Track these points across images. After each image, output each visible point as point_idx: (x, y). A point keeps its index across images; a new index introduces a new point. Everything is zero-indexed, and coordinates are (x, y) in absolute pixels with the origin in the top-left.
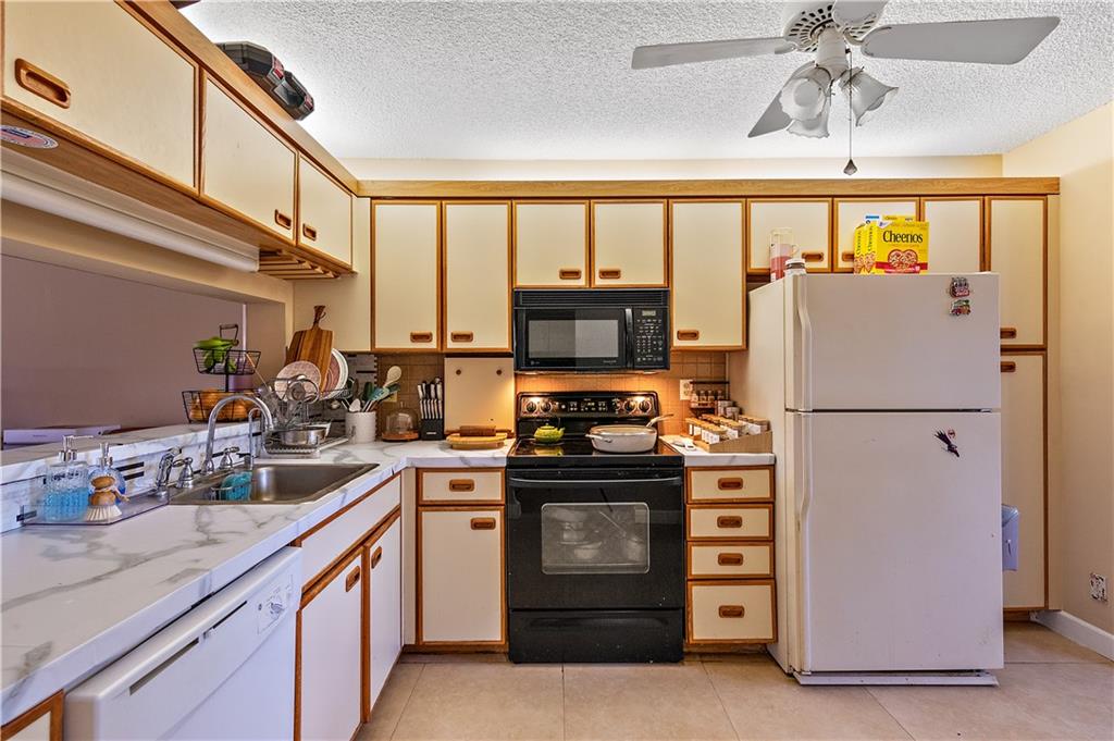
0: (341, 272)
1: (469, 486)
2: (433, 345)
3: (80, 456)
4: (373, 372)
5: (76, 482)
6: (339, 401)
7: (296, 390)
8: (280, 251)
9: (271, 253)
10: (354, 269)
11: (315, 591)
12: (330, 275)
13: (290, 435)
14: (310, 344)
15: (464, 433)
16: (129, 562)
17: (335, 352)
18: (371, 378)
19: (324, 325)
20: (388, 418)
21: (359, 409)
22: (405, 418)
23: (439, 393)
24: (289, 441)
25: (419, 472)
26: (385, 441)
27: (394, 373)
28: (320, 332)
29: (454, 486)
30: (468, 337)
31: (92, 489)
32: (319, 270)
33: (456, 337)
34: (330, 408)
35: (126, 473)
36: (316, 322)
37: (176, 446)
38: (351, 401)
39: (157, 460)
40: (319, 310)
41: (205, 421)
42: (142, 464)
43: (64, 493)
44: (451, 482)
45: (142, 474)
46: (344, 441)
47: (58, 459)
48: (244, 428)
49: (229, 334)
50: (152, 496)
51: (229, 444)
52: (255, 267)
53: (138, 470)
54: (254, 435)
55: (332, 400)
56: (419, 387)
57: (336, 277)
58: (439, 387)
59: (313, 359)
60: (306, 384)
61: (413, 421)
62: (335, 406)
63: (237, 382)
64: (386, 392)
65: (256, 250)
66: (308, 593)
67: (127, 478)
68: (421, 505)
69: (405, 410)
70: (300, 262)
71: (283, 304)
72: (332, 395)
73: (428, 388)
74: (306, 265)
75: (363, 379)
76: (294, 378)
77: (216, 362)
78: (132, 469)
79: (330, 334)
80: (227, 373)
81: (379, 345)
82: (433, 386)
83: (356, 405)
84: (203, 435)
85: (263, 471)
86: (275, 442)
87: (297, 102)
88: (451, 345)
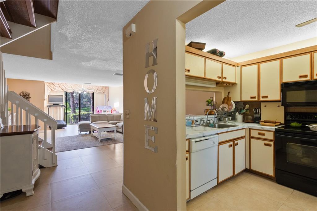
0: (233, 84)
1: (264, 135)
2: (256, 99)
3: (191, 117)
4: (242, 106)
5: (190, 121)
6: (234, 112)
7: (223, 109)
8: (219, 82)
9: (218, 83)
10: (236, 83)
11: (222, 144)
12: (231, 85)
13: (222, 118)
14: (227, 100)
15: (265, 122)
16: (195, 130)
17: (232, 102)
18: (242, 108)
19: (230, 96)
20: (246, 117)
21: (238, 114)
22: (250, 117)
23: (259, 111)
24: (222, 120)
25: (250, 129)
26: (245, 122)
27: (247, 106)
28: (229, 97)
29: (259, 134)
30: (267, 97)
31: (192, 122)
32: (228, 85)
33: (263, 97)
34: (232, 114)
35: (196, 121)
36: (228, 95)
37: (203, 118)
38: (236, 112)
39: (200, 120)
40: (229, 93)
41: (207, 114)
42: (198, 120)
43: (189, 122)
44: (258, 133)
45: (198, 122)
46: (234, 121)
47: (188, 117)
48: (213, 116)
49: (211, 99)
50: (199, 125)
51: (211, 119)
52: (215, 86)
53: (197, 121)
54: (215, 118)
55: (232, 112)
56: (254, 110)
57: (232, 85)
58: (259, 110)
59: (227, 103)
60: (225, 108)
61: (252, 118)
62: (233, 113)
63: (213, 108)
64: (245, 111)
65: (215, 83)
66: (220, 143)
67: (196, 122)
68: (251, 137)
69: (250, 115)
70: (224, 84)
71: (222, 92)
72: (231, 111)
73: (256, 110)
74: (225, 84)
75: (240, 108)
76: (223, 107)
77: (209, 104)
78: (197, 120)
79: (231, 98)
80: (211, 106)
81: (243, 100)
82: (257, 110)
83: (237, 113)
84: (206, 117)
85: (216, 124)
86: (220, 120)
87: (222, 54)
88: (261, 99)
